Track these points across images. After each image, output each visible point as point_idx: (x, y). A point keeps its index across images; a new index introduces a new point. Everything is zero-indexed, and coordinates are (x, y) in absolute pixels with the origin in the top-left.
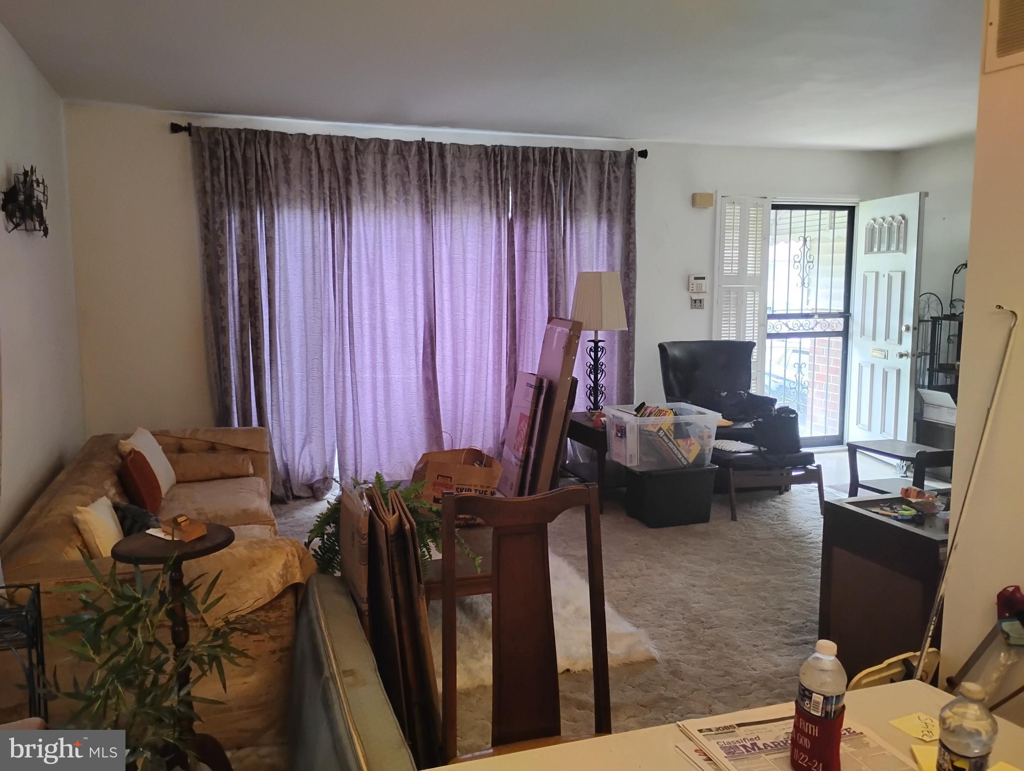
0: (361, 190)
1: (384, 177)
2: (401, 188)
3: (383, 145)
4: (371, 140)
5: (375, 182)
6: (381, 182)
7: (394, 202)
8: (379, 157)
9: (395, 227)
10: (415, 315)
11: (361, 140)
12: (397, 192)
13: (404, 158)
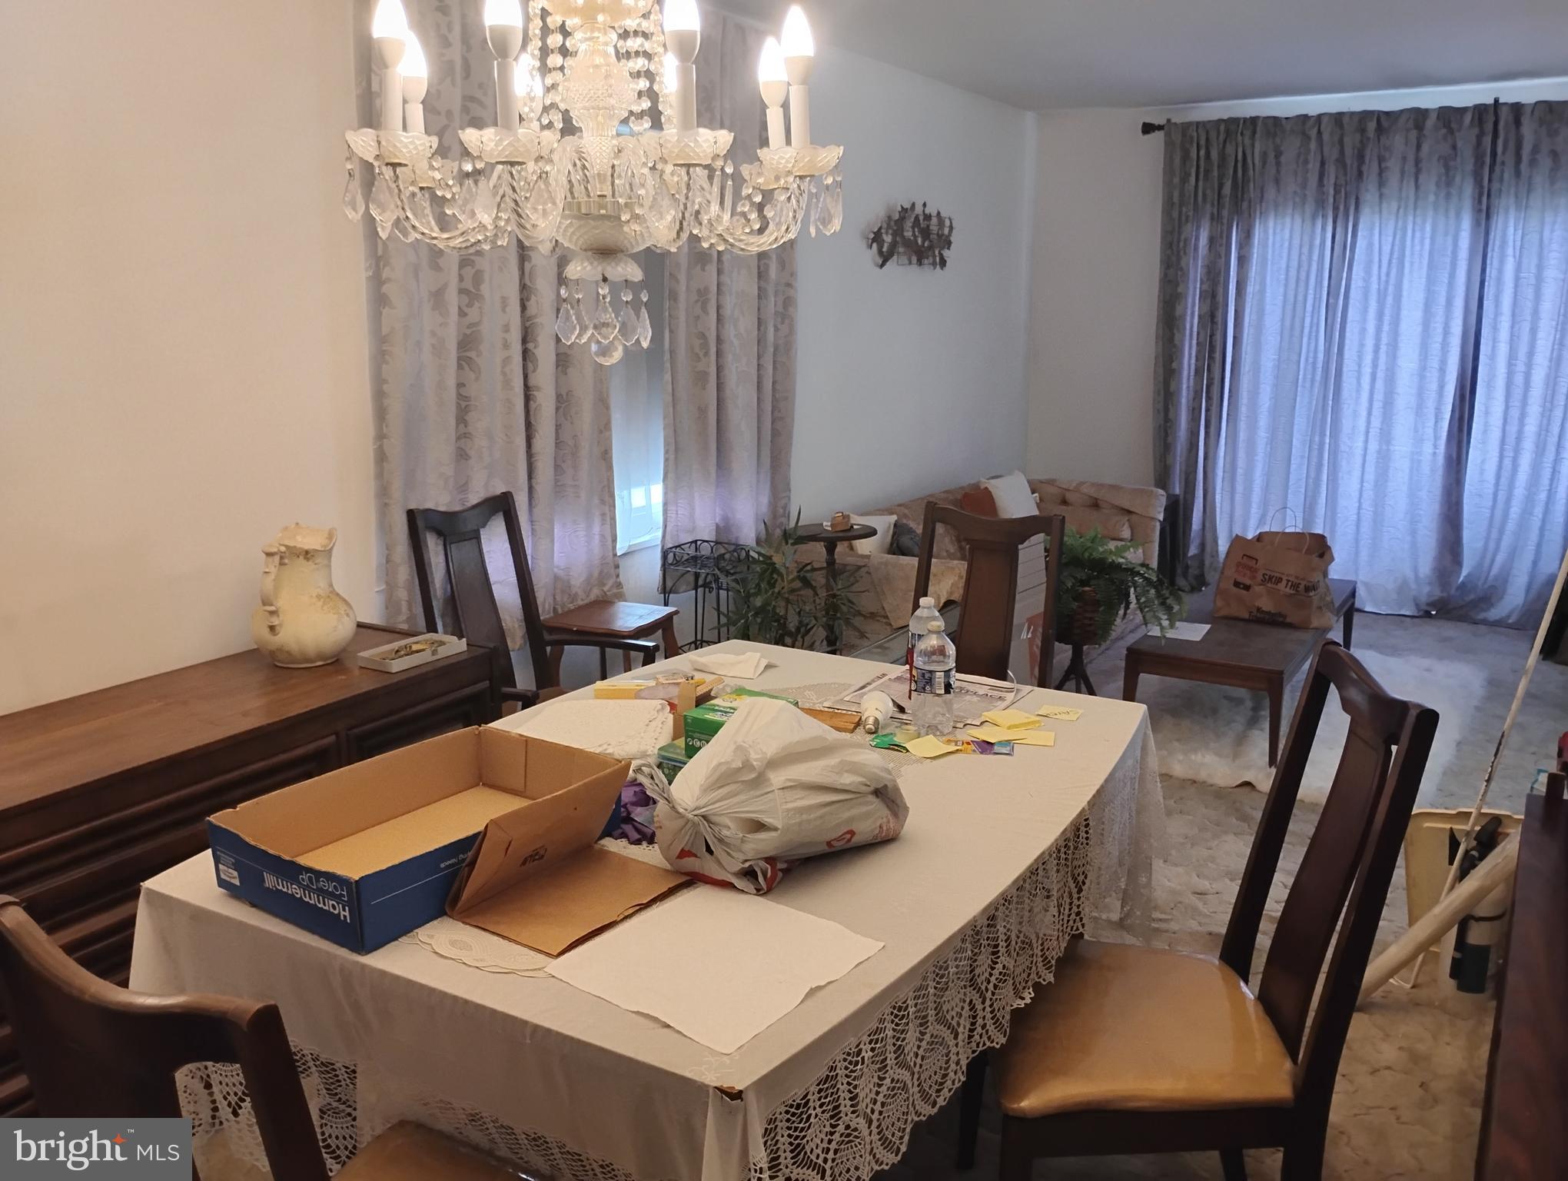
0: (1381, 184)
1: (1417, 162)
2: (1443, 178)
3: (1419, 115)
4: (1402, 111)
5: (1403, 173)
6: (1413, 170)
7: (1432, 198)
8: (1414, 134)
9: (1428, 235)
10: (1443, 362)
11: (1387, 113)
12: (1438, 185)
13: (1451, 131)
